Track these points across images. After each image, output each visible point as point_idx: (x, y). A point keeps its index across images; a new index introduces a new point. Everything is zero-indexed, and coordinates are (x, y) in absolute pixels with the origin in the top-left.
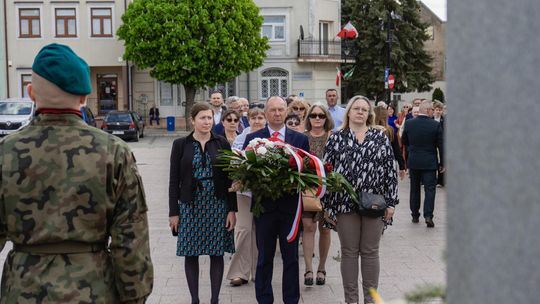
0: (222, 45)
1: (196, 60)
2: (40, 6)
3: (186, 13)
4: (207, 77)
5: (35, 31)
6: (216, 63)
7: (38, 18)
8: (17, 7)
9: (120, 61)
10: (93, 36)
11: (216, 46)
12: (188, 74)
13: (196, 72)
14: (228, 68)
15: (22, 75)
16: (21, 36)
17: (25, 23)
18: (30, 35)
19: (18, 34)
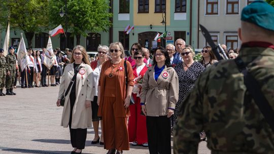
5: (215, 11)
7: (217, 3)
16: (207, 13)
17: (210, 6)
18: (212, 13)
19: (205, 13)
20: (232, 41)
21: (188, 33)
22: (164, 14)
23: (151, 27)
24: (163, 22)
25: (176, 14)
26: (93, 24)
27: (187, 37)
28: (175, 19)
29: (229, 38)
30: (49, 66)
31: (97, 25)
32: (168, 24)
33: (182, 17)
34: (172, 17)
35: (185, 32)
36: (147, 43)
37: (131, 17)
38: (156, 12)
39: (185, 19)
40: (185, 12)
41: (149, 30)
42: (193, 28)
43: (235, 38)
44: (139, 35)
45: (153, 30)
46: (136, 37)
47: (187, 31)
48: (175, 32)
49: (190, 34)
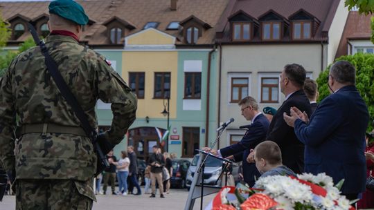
2: (249, 76)
3: (366, 82)
7: (247, 86)
8: (231, 76)
15: (231, 135)
16: (233, 101)
17: (236, 91)
19: (230, 100)
21: (203, 131)
22: (166, 101)
23: (147, 120)
24: (165, 112)
25: (185, 102)
27: (202, 136)
28: (185, 108)
32: (173, 115)
33: (195, 105)
34: (180, 106)
35: (198, 128)
36: (140, 144)
38: (155, 97)
40: (199, 98)
41: (144, 124)
42: (210, 123)
45: (150, 125)
47: (202, 126)
48: (185, 129)
49: (207, 131)
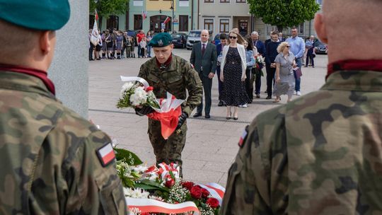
0: (297, 7)
1: (284, 14)
4: (288, 22)
6: (293, 16)
9: (249, 14)
10: (237, 2)
11: (293, 8)
12: (279, 21)
13: (283, 20)
14: (299, 18)
15: (205, 20)
16: (205, 2)
18: (209, 2)
20: (225, 24)
21: (190, 17)
22: (172, 2)
23: (160, 11)
24: (171, 8)
25: (180, 2)
26: (113, 9)
27: (190, 20)
28: (180, 5)
29: (222, 22)
30: (95, 43)
31: (117, 9)
32: (175, 9)
33: (186, 4)
34: (178, 4)
35: (187, 16)
36: (157, 24)
37: (144, 4)
39: (188, 5)
40: (188, 0)
41: (159, 14)
42: (194, 13)
43: (227, 22)
44: (151, 18)
45: (162, 14)
46: (148, 19)
47: (190, 15)
48: (180, 16)
49: (192, 17)
